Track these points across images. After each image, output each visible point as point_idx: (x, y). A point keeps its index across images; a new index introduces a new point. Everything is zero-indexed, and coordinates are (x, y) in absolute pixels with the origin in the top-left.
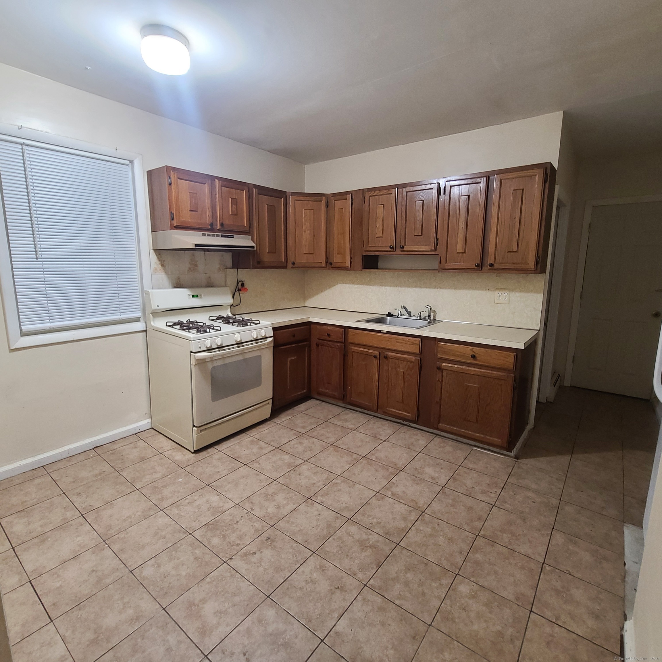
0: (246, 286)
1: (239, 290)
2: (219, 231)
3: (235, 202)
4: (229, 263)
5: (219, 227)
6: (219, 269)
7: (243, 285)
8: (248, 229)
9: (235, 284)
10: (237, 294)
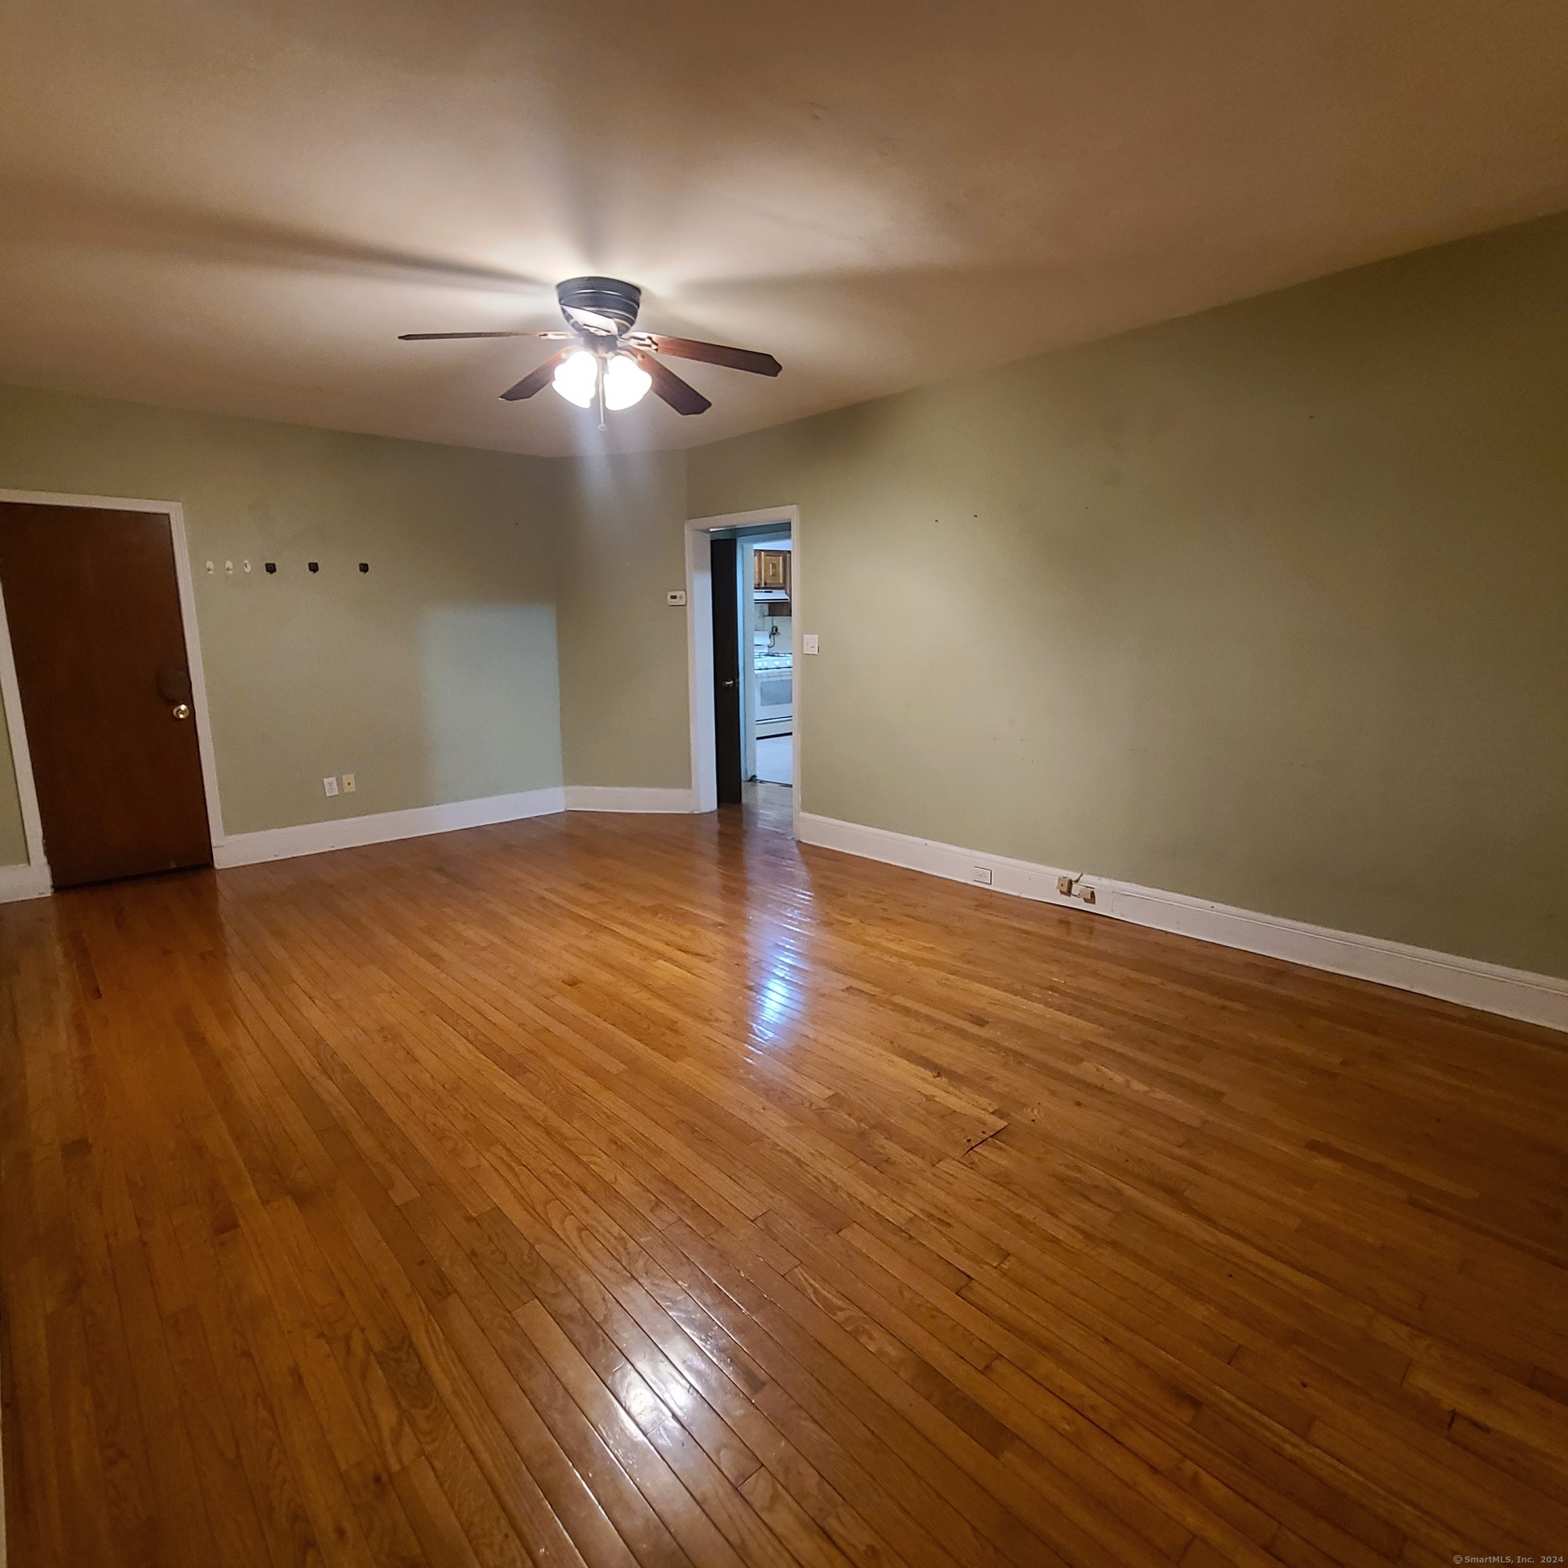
0: (779, 631)
1: (774, 634)
2: (763, 588)
3: (774, 566)
4: (767, 613)
5: (763, 586)
6: (759, 617)
7: (777, 630)
8: (782, 586)
9: (770, 630)
10: (772, 637)
